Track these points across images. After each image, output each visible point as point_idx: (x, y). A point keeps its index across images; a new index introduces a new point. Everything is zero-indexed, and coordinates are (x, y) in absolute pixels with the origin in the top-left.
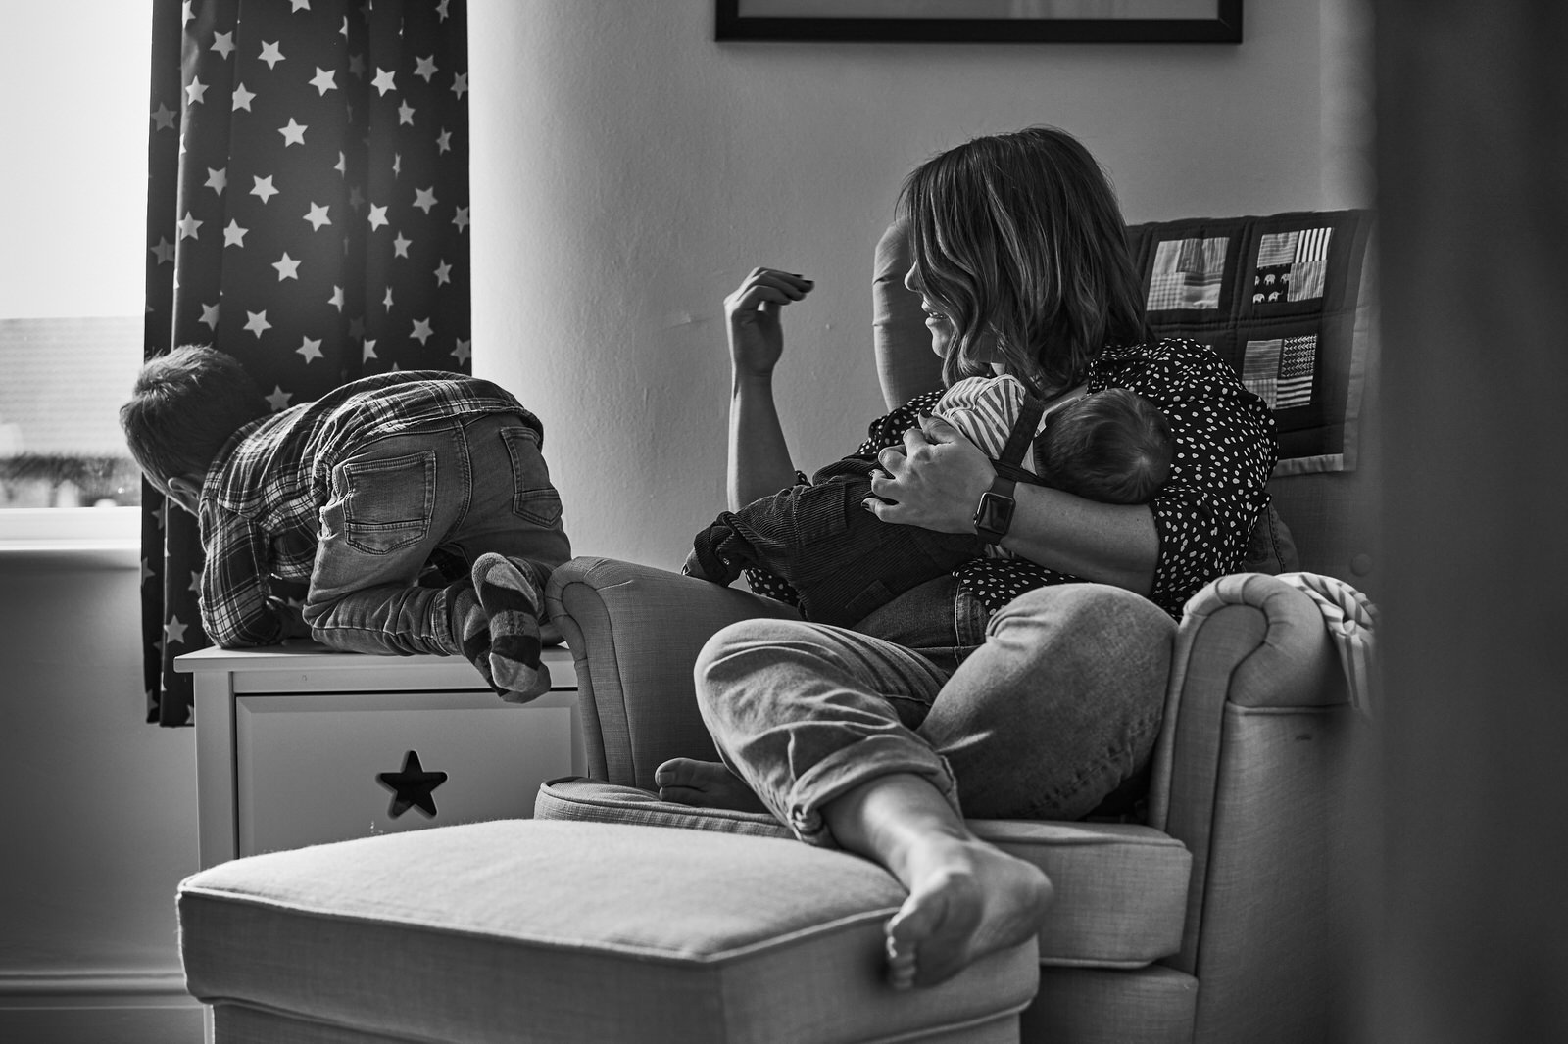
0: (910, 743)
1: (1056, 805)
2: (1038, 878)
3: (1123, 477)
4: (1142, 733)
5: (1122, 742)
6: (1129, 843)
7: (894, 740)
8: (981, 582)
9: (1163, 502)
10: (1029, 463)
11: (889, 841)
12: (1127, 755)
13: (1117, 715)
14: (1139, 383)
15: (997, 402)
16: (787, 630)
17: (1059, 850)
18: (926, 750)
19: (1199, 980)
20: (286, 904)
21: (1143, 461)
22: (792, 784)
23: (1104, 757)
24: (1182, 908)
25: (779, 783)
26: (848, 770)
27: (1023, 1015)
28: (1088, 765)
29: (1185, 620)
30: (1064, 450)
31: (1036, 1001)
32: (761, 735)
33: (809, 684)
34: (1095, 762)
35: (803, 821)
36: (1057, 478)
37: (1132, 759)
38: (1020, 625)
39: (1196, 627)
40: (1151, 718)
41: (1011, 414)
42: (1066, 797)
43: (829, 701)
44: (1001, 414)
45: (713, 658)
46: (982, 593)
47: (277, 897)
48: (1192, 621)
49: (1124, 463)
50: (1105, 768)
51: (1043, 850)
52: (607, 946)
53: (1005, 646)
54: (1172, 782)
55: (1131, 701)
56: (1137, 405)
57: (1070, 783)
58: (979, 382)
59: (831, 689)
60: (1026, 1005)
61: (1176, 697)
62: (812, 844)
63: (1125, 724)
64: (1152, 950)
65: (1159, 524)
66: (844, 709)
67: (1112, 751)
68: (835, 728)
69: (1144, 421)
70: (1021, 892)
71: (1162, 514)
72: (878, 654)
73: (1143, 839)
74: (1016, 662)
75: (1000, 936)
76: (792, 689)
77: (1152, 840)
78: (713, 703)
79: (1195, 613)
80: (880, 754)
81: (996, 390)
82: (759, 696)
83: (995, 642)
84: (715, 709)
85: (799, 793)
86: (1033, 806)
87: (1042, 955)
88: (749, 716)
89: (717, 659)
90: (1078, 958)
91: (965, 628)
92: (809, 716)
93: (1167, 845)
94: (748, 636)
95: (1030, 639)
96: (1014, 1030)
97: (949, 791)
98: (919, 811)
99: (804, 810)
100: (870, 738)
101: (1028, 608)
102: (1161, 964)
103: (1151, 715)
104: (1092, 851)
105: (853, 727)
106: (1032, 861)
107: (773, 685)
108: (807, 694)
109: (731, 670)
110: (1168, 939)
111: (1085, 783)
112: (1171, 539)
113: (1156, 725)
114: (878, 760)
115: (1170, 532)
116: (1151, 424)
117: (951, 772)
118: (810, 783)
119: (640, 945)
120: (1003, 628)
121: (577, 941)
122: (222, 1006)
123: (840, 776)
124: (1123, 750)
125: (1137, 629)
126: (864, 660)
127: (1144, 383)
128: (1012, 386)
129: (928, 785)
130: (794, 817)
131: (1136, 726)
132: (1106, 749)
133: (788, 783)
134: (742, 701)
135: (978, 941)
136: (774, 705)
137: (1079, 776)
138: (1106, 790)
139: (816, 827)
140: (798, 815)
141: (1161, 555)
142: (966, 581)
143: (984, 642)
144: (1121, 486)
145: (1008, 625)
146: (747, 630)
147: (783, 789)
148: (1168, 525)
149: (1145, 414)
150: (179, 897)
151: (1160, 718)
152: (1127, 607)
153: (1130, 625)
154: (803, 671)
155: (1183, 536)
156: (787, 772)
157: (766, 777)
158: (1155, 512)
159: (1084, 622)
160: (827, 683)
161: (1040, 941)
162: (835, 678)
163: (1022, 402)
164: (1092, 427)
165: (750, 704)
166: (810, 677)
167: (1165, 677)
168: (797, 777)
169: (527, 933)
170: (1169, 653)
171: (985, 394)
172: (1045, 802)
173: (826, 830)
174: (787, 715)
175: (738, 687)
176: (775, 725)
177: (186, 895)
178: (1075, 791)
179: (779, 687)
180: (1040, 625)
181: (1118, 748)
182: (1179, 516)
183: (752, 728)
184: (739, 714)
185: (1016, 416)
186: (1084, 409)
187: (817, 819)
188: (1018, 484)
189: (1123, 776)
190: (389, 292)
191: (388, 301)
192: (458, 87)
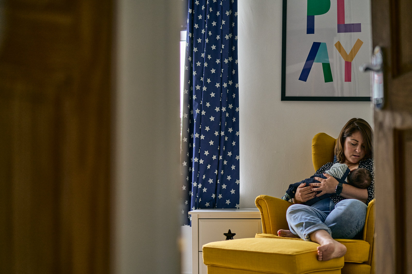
0: (324, 225)
1: (347, 236)
2: (344, 247)
3: (362, 184)
4: (362, 224)
5: (358, 225)
6: (359, 242)
7: (321, 225)
8: (335, 200)
9: (370, 188)
10: (346, 180)
11: (320, 240)
12: (359, 228)
13: (357, 220)
14: (368, 165)
15: (342, 168)
16: (303, 206)
17: (347, 243)
18: (326, 227)
19: (371, 266)
20: (223, 248)
21: (366, 181)
22: (304, 231)
23: (355, 228)
24: (368, 254)
25: (301, 231)
26: (314, 229)
27: (342, 269)
28: (352, 229)
29: (369, 206)
30: (352, 178)
31: (344, 267)
32: (299, 223)
33: (307, 215)
34: (354, 229)
35: (306, 236)
36: (351, 183)
37: (360, 228)
38: (341, 205)
39: (370, 207)
40: (363, 222)
41: (344, 171)
42: (349, 235)
43: (310, 218)
44: (342, 171)
45: (290, 210)
46: (335, 202)
47: (220, 247)
48: (370, 206)
49: (363, 182)
50: (355, 230)
51: (345, 243)
52: (277, 253)
53: (339, 209)
54: (367, 233)
55: (360, 218)
56: (365, 171)
57: (349, 232)
58: (339, 164)
59: (310, 216)
60: (342, 267)
61: (367, 219)
62: (307, 241)
63: (359, 222)
64: (363, 260)
65: (369, 193)
66: (313, 219)
67: (356, 227)
68: (311, 222)
69: (367, 174)
70: (341, 248)
71: (369, 191)
72: (317, 211)
73: (362, 242)
74: (340, 212)
75: (337, 255)
76: (304, 216)
77: (363, 242)
78: (290, 217)
79: (370, 204)
80: (319, 226)
81: (342, 166)
82: (298, 217)
83: (337, 208)
84: (291, 219)
85: (305, 232)
86: (343, 236)
87: (345, 260)
88: (296, 220)
89: (291, 210)
90: (351, 261)
91: (331, 208)
92: (307, 220)
93: (365, 243)
94: (296, 207)
95: (343, 207)
96: (340, 271)
97: (330, 233)
98: (325, 235)
99: (306, 235)
100: (317, 224)
101: (343, 203)
102: (364, 263)
103: (363, 221)
104: (353, 243)
105: (314, 222)
106: (343, 244)
107: (301, 215)
108: (307, 216)
109: (293, 212)
110: (366, 259)
111: (352, 232)
112: (370, 195)
113: (364, 223)
114: (319, 227)
115: (370, 194)
116: (368, 175)
117: (330, 230)
118: (307, 231)
119: (282, 252)
120: (338, 206)
121: (272, 252)
122: (209, 266)
123: (312, 230)
124: (358, 227)
125: (361, 206)
126: (315, 212)
127: (369, 165)
128: (345, 166)
129: (327, 232)
130: (304, 236)
131: (361, 223)
132: (355, 227)
133: (303, 231)
134: (295, 217)
135: (334, 255)
136: (301, 218)
137: (351, 231)
138: (355, 234)
139: (308, 238)
140: (305, 235)
141: (368, 198)
142: (332, 199)
143: (335, 208)
144: (362, 186)
145: (339, 206)
146: (296, 206)
147: (302, 232)
148: (370, 193)
149: (367, 173)
150: (203, 248)
151: (365, 222)
152: (359, 203)
153: (360, 206)
154: (306, 213)
155: (372, 195)
156: (303, 229)
157: (299, 229)
158: (368, 190)
159: (352, 205)
160: (310, 215)
161: (344, 257)
162: (311, 215)
163: (346, 169)
164: (357, 175)
165: (297, 218)
166: (307, 214)
167: (365, 215)
168: (305, 229)
169: (264, 251)
170: (366, 211)
171: (340, 167)
172: (345, 235)
173: (309, 239)
174: (303, 220)
175: (295, 215)
176: (301, 221)
177: (204, 247)
178: (350, 234)
179: (302, 215)
180: (344, 205)
181: (357, 226)
182: (372, 191)
183: (297, 222)
184: (295, 219)
185: (345, 172)
186: (356, 171)
187: (308, 236)
188: (343, 184)
189: (358, 232)
190: (224, 147)
191: (224, 149)
192: (237, 110)
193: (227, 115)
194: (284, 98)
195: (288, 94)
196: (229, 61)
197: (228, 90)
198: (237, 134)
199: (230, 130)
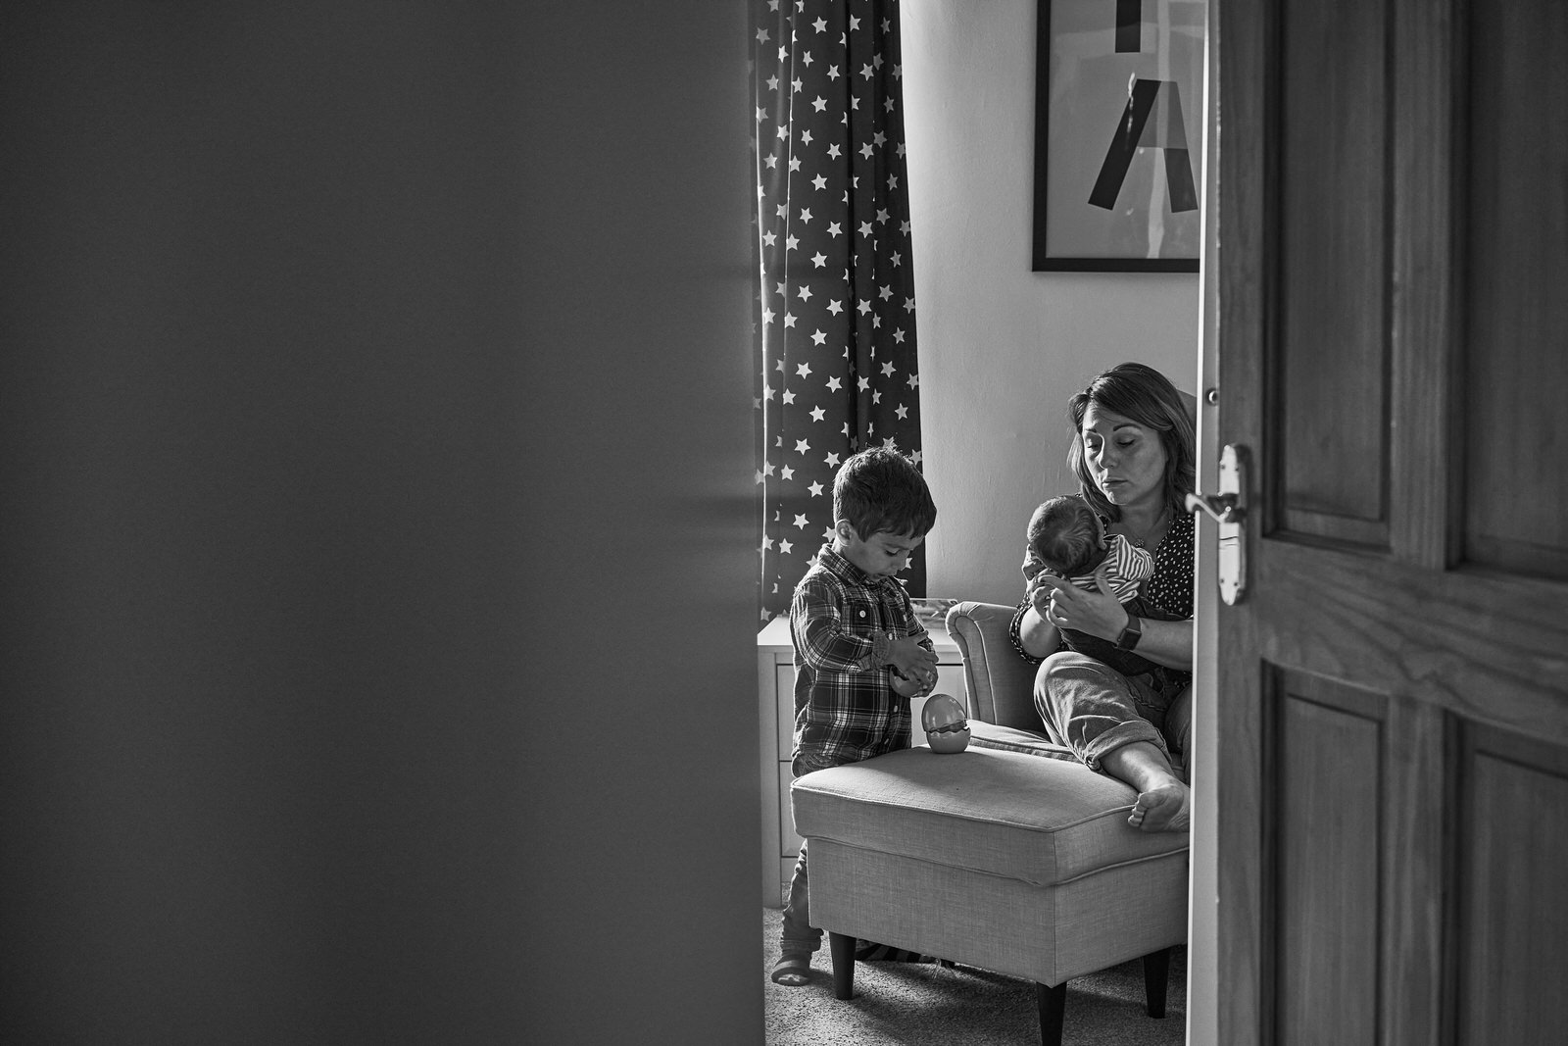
22: (1085, 745)
25: (1079, 744)
26: (1113, 740)
35: (1092, 764)
80: (1128, 733)
85: (1090, 751)
99: (1093, 760)
100: (1122, 723)
114: (1127, 736)
118: (1094, 746)
123: (1109, 744)
130: (1087, 763)
133: (1083, 744)
139: (1100, 766)
140: (1089, 761)
147: (1081, 747)
150: (792, 790)
168: (1088, 742)
173: (1104, 768)
177: (795, 792)
190: (871, 425)
191: (871, 431)
192: (908, 305)
193: (877, 322)
194: (1042, 262)
195: (1053, 251)
196: (875, 148)
197: (876, 242)
198: (912, 382)
199: (888, 369)
